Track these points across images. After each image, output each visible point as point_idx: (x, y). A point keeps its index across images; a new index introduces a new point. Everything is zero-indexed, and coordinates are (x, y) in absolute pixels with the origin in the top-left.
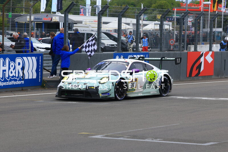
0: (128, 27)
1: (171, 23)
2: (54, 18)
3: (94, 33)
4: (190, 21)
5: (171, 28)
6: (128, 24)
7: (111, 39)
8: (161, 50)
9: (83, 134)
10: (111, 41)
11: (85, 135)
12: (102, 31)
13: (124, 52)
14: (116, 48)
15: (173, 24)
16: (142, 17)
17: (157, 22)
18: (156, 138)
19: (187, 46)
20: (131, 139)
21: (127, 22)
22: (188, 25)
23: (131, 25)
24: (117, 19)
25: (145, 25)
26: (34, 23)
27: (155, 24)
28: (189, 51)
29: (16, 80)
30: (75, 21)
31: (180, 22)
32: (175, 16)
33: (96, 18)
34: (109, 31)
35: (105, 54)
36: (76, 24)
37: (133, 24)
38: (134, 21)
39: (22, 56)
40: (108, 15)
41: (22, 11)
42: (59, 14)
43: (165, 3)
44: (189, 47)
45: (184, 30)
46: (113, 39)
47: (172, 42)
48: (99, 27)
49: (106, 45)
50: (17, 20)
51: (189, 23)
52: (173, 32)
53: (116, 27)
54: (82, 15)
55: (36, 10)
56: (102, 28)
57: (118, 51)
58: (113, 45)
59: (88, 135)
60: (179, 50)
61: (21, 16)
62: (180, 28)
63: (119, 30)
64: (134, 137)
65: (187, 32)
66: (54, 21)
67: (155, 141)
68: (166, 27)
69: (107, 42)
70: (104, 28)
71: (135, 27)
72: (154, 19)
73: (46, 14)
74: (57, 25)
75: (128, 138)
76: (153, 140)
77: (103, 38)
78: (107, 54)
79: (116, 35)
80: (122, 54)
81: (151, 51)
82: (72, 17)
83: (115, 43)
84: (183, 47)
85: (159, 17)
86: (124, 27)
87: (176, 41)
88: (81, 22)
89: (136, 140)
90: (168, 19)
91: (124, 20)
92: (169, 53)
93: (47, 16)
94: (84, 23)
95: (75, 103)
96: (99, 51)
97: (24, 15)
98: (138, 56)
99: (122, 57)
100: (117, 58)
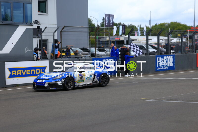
1: (186, 38)
2: (121, 38)
3: (143, 45)
4: (196, 37)
5: (186, 41)
6: (162, 40)
7: (153, 48)
8: (182, 53)
9: (143, 99)
10: (153, 49)
11: (144, 99)
12: (149, 44)
13: (161, 55)
14: (156, 53)
16: (170, 35)
17: (178, 38)
18: (183, 100)
19: (196, 50)
20: (169, 101)
22: (196, 39)
23: (164, 40)
24: (157, 37)
25: (172, 40)
26: (111, 41)
27: (177, 39)
28: (197, 53)
30: (132, 39)
31: (191, 37)
32: (188, 34)
33: (145, 37)
34: (152, 44)
35: (151, 56)
36: (133, 41)
37: (165, 40)
38: (166, 38)
40: (150, 35)
41: (103, 35)
42: (124, 36)
43: (182, 28)
44: (197, 51)
45: (194, 42)
46: (154, 48)
47: (187, 49)
48: (147, 42)
49: (150, 52)
50: (101, 40)
51: (196, 38)
52: (187, 43)
53: (157, 42)
54: (136, 36)
55: (111, 35)
57: (158, 54)
58: (155, 51)
59: (145, 100)
60: (192, 53)
61: (103, 37)
62: (192, 40)
63: (158, 44)
64: (171, 100)
65: (195, 43)
66: (121, 40)
67: (182, 102)
68: (184, 40)
69: (151, 50)
70: (150, 42)
71: (167, 41)
72: (176, 36)
73: (117, 36)
74: (123, 41)
75: (167, 101)
76: (181, 101)
77: (149, 48)
78: (152, 56)
79: (156, 46)
80: (160, 56)
81: (175, 54)
82: (132, 37)
83: (155, 50)
84: (194, 51)
85: (179, 35)
87: (189, 48)
88: (136, 40)
89: (172, 101)
90: (184, 36)
91: (161, 38)
92: (186, 54)
93: (117, 37)
94: (137, 40)
95: (136, 83)
96: (147, 55)
97: (105, 37)
98: (169, 57)
99: (160, 58)
100: (158, 58)
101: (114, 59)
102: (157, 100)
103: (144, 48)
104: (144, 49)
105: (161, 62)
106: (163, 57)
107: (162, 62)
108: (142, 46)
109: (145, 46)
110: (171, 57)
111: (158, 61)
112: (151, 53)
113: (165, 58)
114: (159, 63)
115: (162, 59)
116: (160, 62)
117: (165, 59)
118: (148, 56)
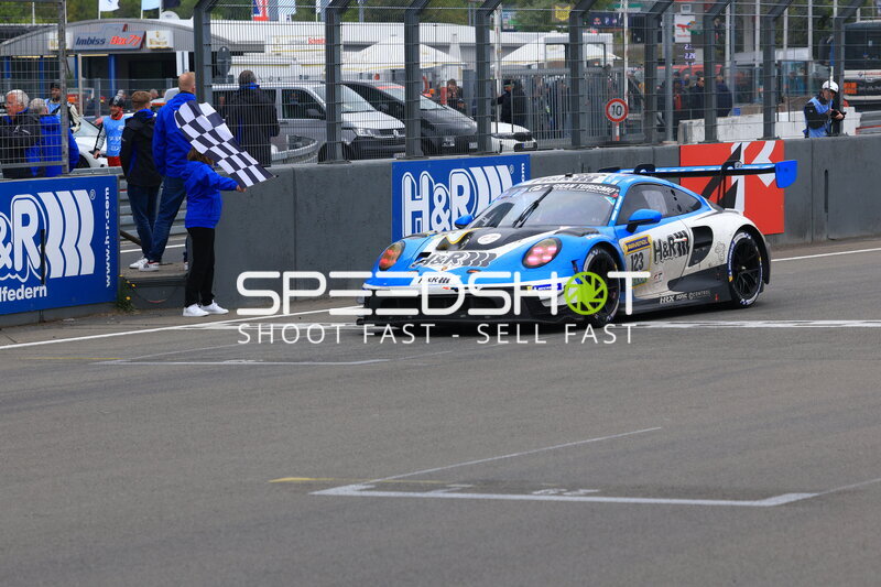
0: (442, 57)
1: (608, 37)
2: (151, 35)
3: (309, 88)
4: (683, 26)
5: (611, 57)
6: (444, 47)
7: (380, 110)
8: (576, 144)
9: (290, 484)
10: (381, 115)
11: (297, 485)
12: (344, 79)
13: (431, 158)
14: (401, 141)
15: (618, 38)
16: (496, 16)
17: (554, 34)
18: (573, 488)
19: (676, 123)
20: (475, 496)
21: (441, 39)
22: (678, 40)
23: (455, 49)
24: (398, 29)
25: (509, 48)
26: (76, 57)
27: (548, 43)
28: (686, 141)
29: (14, 285)
30: (233, 45)
31: (645, 29)
32: (624, 8)
33: (318, 29)
34: (370, 76)
35: (360, 168)
36: (240, 54)
37: (464, 47)
38: (468, 34)
39: (34, 190)
40: (361, 15)
41: (26, 13)
42: (172, 18)
44: (685, 127)
45: (662, 62)
46: (385, 106)
47: (616, 110)
48: (332, 65)
49: (360, 133)
50: (8, 48)
51: (678, 31)
52: (617, 69)
53: (398, 59)
54: (264, 19)
55: (81, 9)
56: (343, 67)
57: (410, 153)
58: (390, 131)
59: (309, 486)
60: (648, 141)
61: (23, 31)
62: (649, 52)
63: (410, 73)
64: (489, 485)
66: (154, 46)
67: (568, 497)
68: (591, 52)
69: (364, 120)
70: (353, 65)
71: (473, 57)
72: (542, 23)
73: (122, 21)
75: (462, 491)
76: (560, 494)
77: (346, 107)
78: (369, 167)
79: (398, 92)
80: (424, 166)
81: (535, 148)
82: (225, 30)
83: (395, 124)
85: (562, 13)
86: (427, 58)
88: (258, 48)
89: (495, 496)
90: (598, 21)
91: (427, 32)
92: (607, 153)
93: (125, 28)
94: (268, 49)
95: (250, 362)
96: (333, 158)
97: (36, 28)
98: (490, 170)
99: (425, 178)
100: (407, 180)
101: (93, 192)
102: (396, 487)
103: (318, 106)
104: (312, 111)
105: (432, 207)
106: (441, 176)
107: (439, 206)
108: (303, 95)
109: (317, 90)
110: (503, 169)
111: (409, 205)
112: (362, 147)
113: (458, 178)
114: (417, 214)
115: (439, 191)
116: (423, 206)
117: (461, 191)
118: (339, 164)
